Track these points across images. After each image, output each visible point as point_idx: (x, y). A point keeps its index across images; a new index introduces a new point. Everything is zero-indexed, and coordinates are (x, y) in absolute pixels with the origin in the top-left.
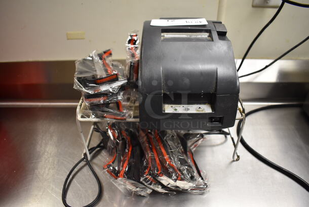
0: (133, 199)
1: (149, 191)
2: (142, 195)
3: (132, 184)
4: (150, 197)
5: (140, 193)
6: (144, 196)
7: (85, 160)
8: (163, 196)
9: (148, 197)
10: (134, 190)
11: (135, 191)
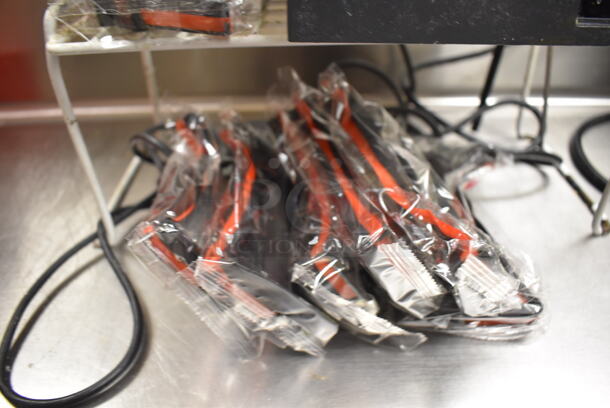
0: (263, 366)
1: (326, 332)
2: (298, 347)
3: (258, 294)
4: (327, 356)
5: (288, 342)
6: (303, 354)
7: (97, 242)
8: (376, 352)
9: (321, 359)
10: (263, 325)
11: (269, 333)
